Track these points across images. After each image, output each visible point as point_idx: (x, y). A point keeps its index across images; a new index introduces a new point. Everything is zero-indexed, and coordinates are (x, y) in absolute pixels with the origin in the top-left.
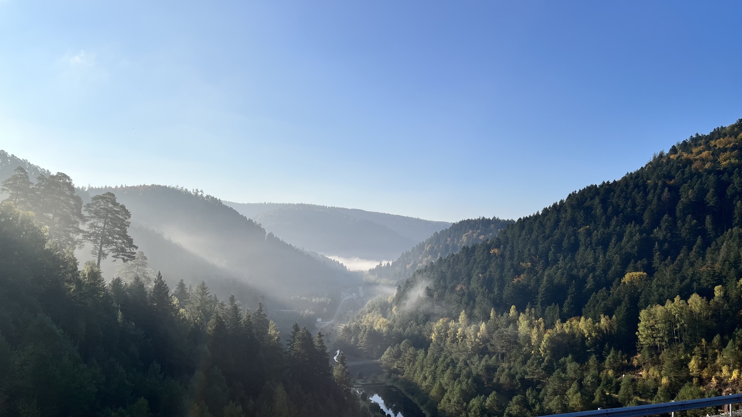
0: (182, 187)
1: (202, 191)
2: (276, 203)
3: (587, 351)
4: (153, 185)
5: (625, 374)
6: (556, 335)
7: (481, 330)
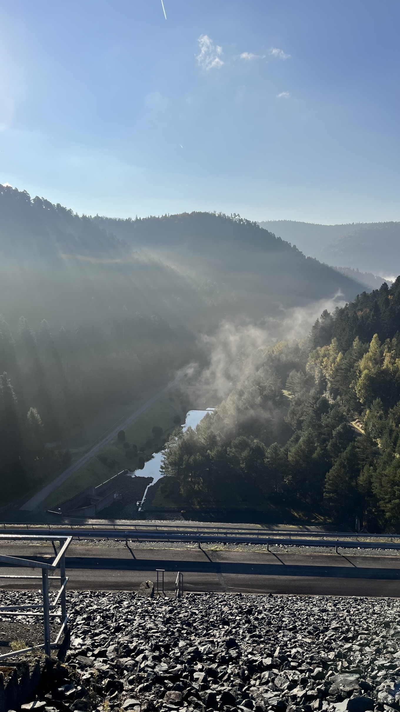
1: (238, 215)
6: (377, 372)
7: (336, 361)
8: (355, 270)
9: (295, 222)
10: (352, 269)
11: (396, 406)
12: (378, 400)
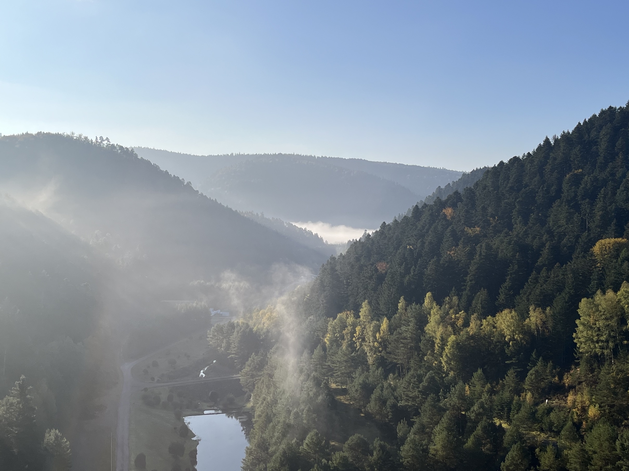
0: (80, 135)
1: (107, 139)
2: (247, 154)
3: (506, 362)
4: (39, 133)
5: (549, 399)
6: (467, 337)
7: (381, 330)
10: (255, 214)
11: (507, 376)
12: (480, 371)
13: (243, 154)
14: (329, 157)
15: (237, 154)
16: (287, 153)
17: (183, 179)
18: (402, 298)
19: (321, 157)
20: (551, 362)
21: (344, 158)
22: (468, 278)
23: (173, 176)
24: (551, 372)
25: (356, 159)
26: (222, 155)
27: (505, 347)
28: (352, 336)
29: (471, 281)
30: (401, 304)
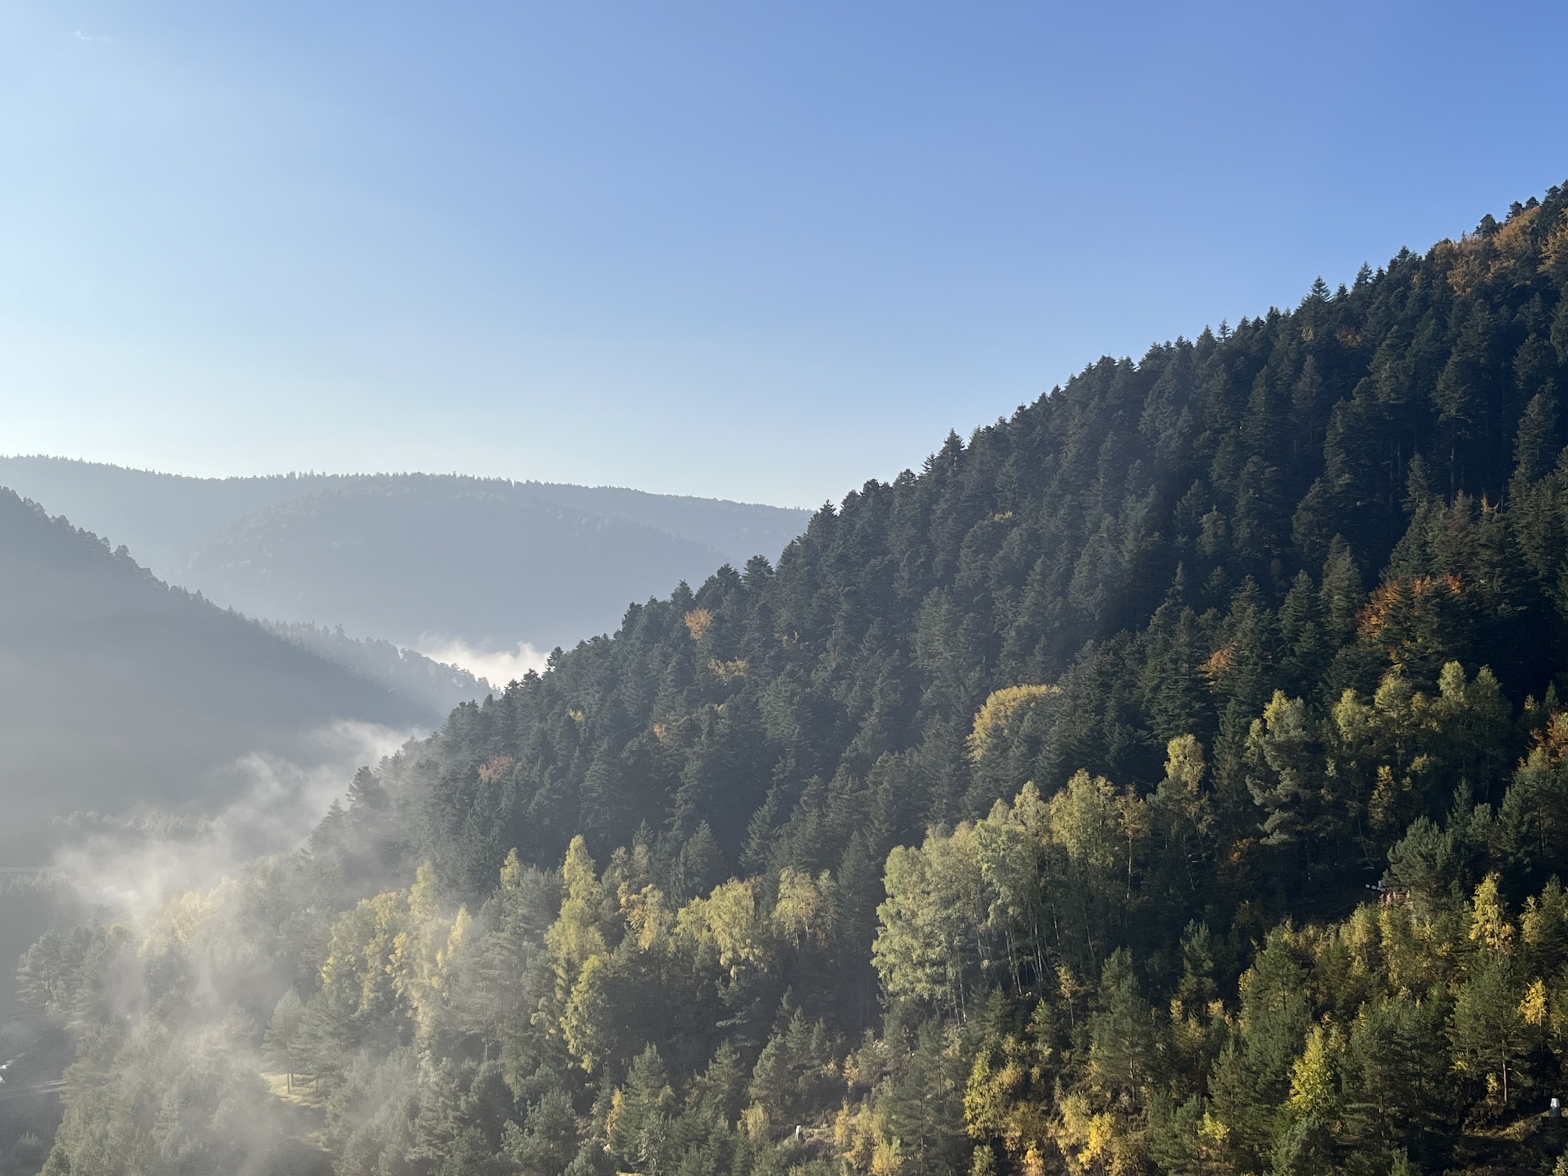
6: (629, 959)
7: (449, 943)
8: (333, 631)
9: (81, 462)
10: (321, 629)
11: (715, 1062)
12: (650, 1052)
13: (321, 474)
14: (547, 484)
15: (306, 475)
16: (437, 474)
17: (105, 539)
18: (512, 853)
19: (524, 482)
20: (821, 1020)
21: (583, 486)
22: (679, 797)
23: (77, 529)
24: (820, 1048)
25: (614, 488)
26: (265, 476)
27: (718, 982)
28: (386, 961)
29: (686, 802)
30: (508, 870)
